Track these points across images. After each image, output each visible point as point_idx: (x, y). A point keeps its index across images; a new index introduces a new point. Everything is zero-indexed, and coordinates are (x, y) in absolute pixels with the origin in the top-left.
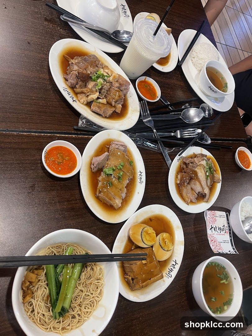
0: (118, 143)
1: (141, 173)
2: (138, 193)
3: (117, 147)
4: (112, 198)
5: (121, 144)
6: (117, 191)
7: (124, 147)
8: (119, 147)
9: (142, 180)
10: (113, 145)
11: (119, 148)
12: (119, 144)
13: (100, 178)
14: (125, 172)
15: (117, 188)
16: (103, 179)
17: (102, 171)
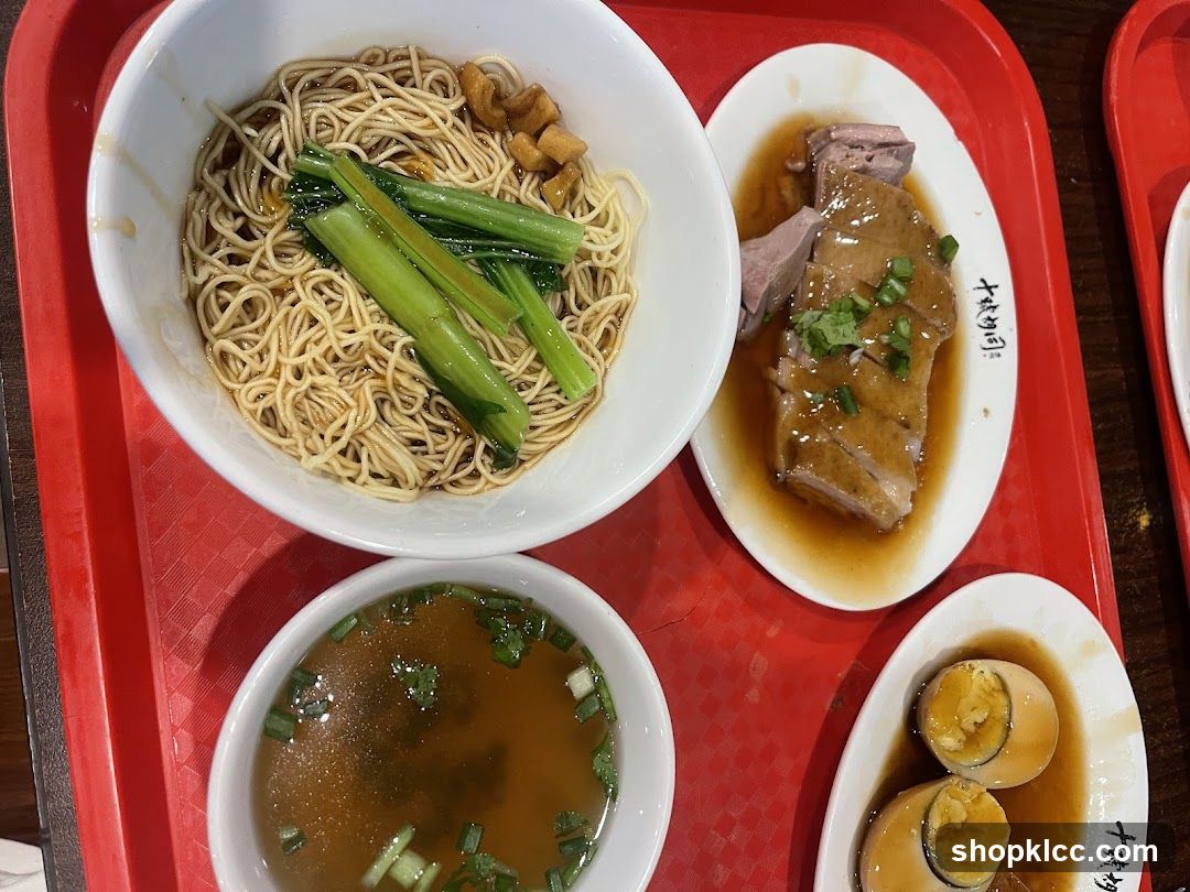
0: (861, 135)
1: (989, 288)
2: (986, 411)
3: (858, 159)
4: (865, 480)
5: (880, 137)
6: (887, 436)
7: (897, 157)
8: (870, 159)
9: (997, 333)
10: (835, 155)
11: (873, 165)
12: (871, 143)
13: (785, 373)
14: (919, 310)
15: (883, 418)
16: (804, 379)
17: (791, 327)
